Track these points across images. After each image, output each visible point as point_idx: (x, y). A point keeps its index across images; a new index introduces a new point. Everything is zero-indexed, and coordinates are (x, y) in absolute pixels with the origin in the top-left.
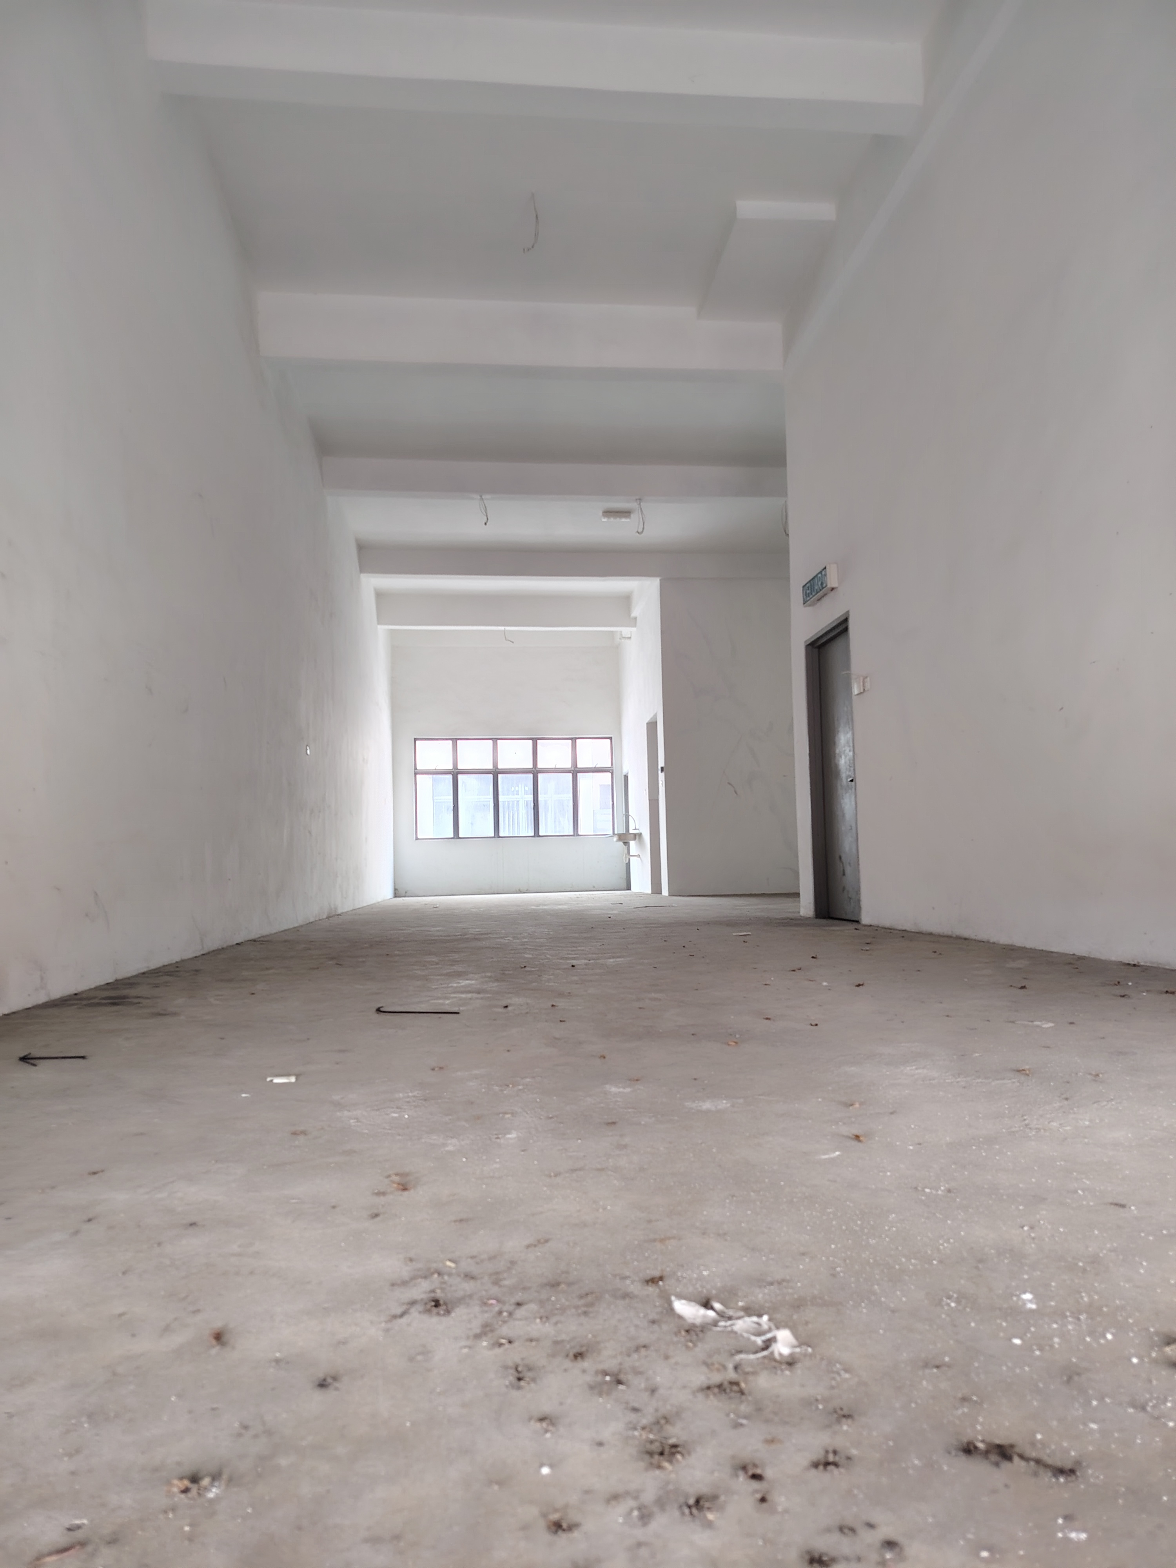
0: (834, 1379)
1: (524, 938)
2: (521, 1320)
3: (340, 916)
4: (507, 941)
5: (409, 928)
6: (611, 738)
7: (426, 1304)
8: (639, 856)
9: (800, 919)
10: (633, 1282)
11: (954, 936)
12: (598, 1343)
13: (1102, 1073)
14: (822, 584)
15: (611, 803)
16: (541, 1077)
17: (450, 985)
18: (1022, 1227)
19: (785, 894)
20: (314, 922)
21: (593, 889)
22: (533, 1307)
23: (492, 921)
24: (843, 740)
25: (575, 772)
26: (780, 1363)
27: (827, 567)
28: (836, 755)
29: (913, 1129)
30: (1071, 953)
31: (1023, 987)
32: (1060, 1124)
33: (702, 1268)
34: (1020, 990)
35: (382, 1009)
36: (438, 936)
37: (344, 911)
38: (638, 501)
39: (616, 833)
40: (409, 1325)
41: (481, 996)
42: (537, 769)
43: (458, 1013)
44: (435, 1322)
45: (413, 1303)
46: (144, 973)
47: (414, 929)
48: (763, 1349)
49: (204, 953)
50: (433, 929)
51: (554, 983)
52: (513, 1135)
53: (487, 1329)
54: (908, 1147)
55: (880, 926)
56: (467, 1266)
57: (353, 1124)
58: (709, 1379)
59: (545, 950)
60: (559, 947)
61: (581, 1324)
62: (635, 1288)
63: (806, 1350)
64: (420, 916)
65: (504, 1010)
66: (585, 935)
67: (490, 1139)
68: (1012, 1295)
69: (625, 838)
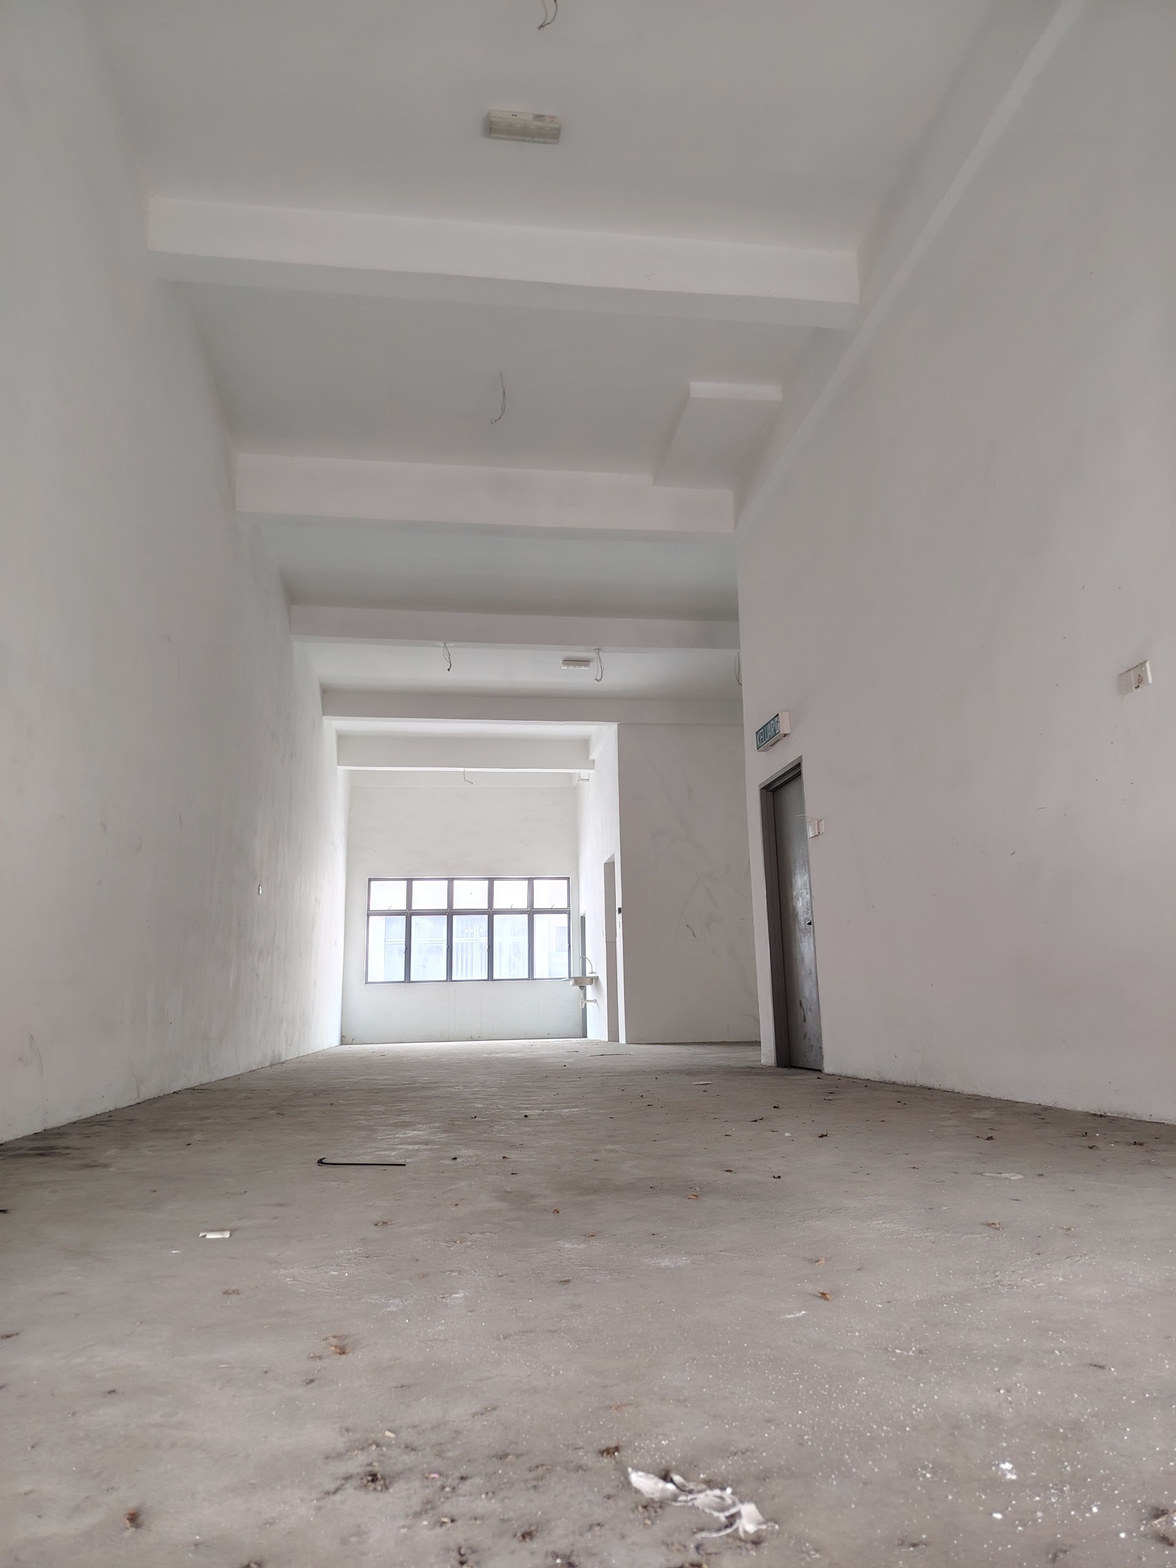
0: (803, 1559)
1: (475, 1086)
2: (465, 1496)
3: (283, 1064)
4: (457, 1090)
5: (355, 1077)
6: (568, 879)
7: (362, 1479)
8: (595, 1001)
9: (759, 1068)
10: (586, 1453)
11: (918, 1086)
12: (548, 1521)
13: (1073, 1227)
14: (775, 730)
15: (567, 945)
16: (491, 1233)
17: (397, 1136)
18: (999, 1391)
19: (745, 1042)
20: (256, 1070)
21: (548, 1037)
22: (479, 1481)
23: (442, 1070)
24: (800, 882)
25: (531, 912)
26: (746, 1542)
27: (779, 715)
28: (794, 897)
29: (881, 1286)
30: (1037, 1103)
31: (990, 1138)
32: (1034, 1281)
33: (660, 1437)
34: (987, 1141)
35: (324, 1161)
36: (386, 1085)
37: (288, 1059)
38: (597, 650)
39: (572, 976)
40: (343, 1502)
41: (429, 1147)
42: (493, 910)
43: (404, 1165)
44: (373, 1500)
45: (348, 1478)
46: (74, 1123)
47: (360, 1078)
48: (727, 1527)
49: (139, 1102)
50: (380, 1078)
51: (506, 1134)
52: (460, 1295)
53: (428, 1506)
54: (877, 1305)
55: (843, 1075)
56: (409, 1436)
57: (289, 1283)
58: (668, 1560)
59: (496, 1099)
60: (511, 1096)
61: (531, 1500)
62: (589, 1459)
63: (773, 1527)
64: (367, 1064)
65: (453, 1162)
66: (539, 1084)
67: (436, 1299)
68: (991, 1465)
69: (581, 982)
